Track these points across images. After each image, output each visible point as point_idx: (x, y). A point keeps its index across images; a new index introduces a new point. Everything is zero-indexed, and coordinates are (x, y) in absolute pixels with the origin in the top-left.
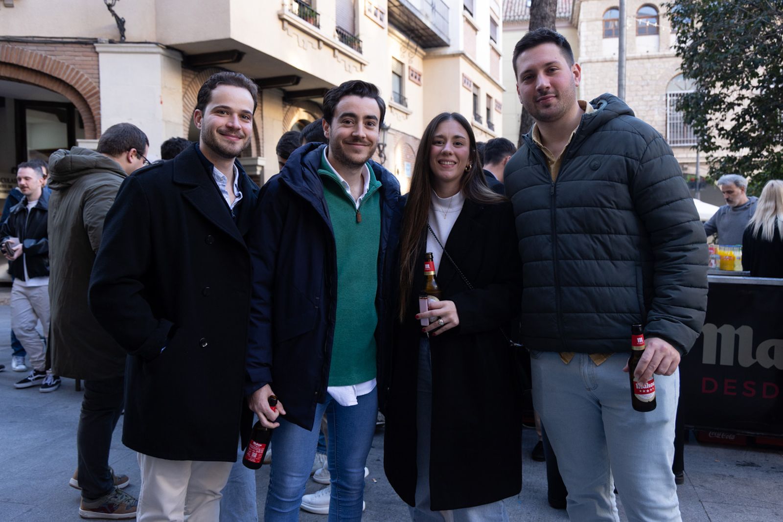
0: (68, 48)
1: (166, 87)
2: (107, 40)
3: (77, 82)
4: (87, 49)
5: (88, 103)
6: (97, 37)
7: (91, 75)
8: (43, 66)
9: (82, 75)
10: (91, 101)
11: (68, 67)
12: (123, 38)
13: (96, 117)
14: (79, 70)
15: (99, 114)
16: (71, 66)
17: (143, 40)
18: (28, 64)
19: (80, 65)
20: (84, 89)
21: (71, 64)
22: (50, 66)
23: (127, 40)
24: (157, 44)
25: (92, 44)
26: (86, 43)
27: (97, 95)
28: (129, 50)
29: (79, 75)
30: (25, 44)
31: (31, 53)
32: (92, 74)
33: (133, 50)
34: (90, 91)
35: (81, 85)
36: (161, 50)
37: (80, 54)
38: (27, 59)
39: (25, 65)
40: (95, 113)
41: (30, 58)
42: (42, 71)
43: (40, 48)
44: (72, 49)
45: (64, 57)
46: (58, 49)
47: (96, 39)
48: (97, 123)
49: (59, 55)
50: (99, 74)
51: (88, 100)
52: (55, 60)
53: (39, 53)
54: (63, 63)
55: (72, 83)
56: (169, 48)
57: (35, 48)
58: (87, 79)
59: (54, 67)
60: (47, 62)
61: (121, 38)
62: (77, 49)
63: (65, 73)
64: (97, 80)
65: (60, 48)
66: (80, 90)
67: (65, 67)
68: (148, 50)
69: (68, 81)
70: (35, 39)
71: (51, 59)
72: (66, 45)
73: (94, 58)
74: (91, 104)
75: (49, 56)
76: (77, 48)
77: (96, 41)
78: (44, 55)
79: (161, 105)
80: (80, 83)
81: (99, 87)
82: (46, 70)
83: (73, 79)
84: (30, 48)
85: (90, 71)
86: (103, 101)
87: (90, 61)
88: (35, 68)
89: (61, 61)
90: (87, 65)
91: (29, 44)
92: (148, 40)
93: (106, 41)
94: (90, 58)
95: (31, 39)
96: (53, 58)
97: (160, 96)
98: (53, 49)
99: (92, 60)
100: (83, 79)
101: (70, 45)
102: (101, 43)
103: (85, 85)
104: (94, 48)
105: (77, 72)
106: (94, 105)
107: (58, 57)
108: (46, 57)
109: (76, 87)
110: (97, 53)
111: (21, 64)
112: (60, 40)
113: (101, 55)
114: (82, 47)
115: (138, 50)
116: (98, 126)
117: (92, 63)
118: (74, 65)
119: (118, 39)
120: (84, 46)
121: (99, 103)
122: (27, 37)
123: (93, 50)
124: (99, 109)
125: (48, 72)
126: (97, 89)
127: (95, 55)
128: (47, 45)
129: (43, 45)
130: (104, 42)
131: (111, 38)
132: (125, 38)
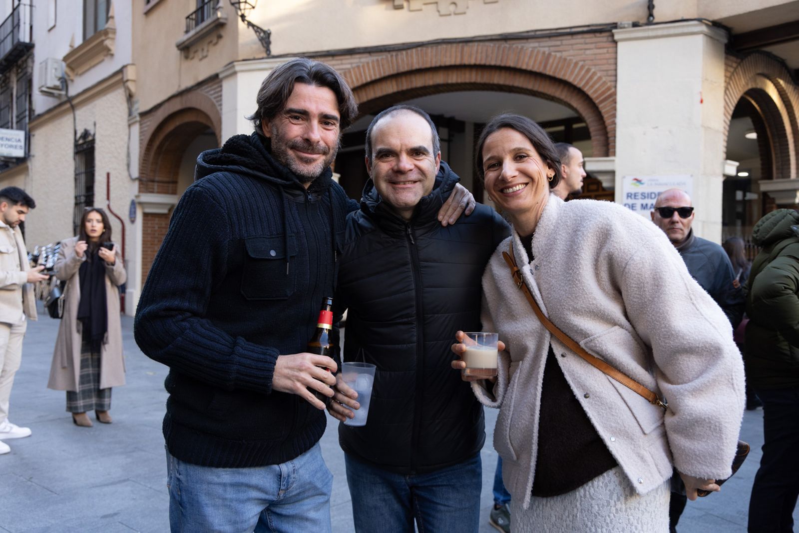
0: (578, 39)
1: (706, 80)
2: (631, 22)
3: (587, 83)
4: (603, 38)
5: (600, 109)
6: (615, 21)
7: (605, 73)
8: (545, 67)
9: (594, 73)
10: (605, 107)
11: (576, 64)
12: (651, 18)
13: (609, 128)
14: (590, 67)
15: (614, 123)
16: (581, 63)
17: (680, 18)
18: (527, 64)
19: (592, 60)
20: (595, 91)
21: (581, 61)
22: (555, 65)
23: (656, 21)
24: (700, 20)
25: (610, 31)
26: (600, 31)
27: (612, 97)
28: (660, 33)
29: (590, 74)
30: (525, 41)
31: (532, 51)
32: (607, 71)
33: (665, 32)
34: (604, 93)
35: (592, 87)
36: (704, 28)
37: (592, 46)
38: (526, 60)
39: (524, 67)
40: (608, 122)
41: (530, 57)
42: (544, 72)
43: (542, 44)
44: (582, 41)
45: (571, 52)
46: (565, 42)
47: (616, 24)
48: (610, 135)
49: (565, 51)
50: (616, 70)
51: (600, 106)
52: (561, 57)
53: (542, 49)
54: (571, 60)
55: (580, 85)
56: (716, 25)
57: (536, 45)
58: (600, 78)
59: (560, 66)
60: (551, 60)
61: (648, 18)
62: (588, 41)
63: (572, 72)
64: (613, 78)
65: (567, 41)
66: (590, 93)
67: (572, 65)
68: (686, 30)
69: (575, 83)
70: (538, 33)
71: (555, 56)
72: (575, 37)
73: (611, 50)
74: (603, 111)
75: (553, 54)
76: (589, 38)
77: (615, 26)
78: (547, 53)
79: (701, 105)
80: (591, 83)
81: (615, 87)
82: (549, 72)
83: (581, 80)
84: (531, 45)
85: (605, 67)
86: (619, 106)
87: (604, 53)
88: (536, 69)
89: (568, 58)
90: (600, 59)
91: (530, 41)
92: (685, 18)
93: (628, 24)
94: (605, 50)
95: (532, 34)
96: (558, 55)
97: (701, 93)
98: (558, 43)
99: (608, 52)
100: (595, 78)
101: (580, 36)
102: (621, 28)
103: (597, 86)
104: (613, 36)
105: (588, 70)
106: (607, 112)
107: (564, 53)
108: (550, 54)
109: (585, 89)
110: (615, 42)
111: (519, 66)
112: (568, 30)
113: (620, 45)
114: (596, 37)
115: (672, 31)
116: (611, 139)
117: (607, 56)
118: (584, 61)
119: (644, 21)
120: (598, 35)
121: (615, 109)
122: (528, 32)
123: (610, 39)
124: (614, 116)
125: (551, 74)
126: (613, 90)
127: (613, 45)
128: (552, 39)
129: (547, 39)
130: (626, 26)
131: (634, 19)
132: (654, 18)
